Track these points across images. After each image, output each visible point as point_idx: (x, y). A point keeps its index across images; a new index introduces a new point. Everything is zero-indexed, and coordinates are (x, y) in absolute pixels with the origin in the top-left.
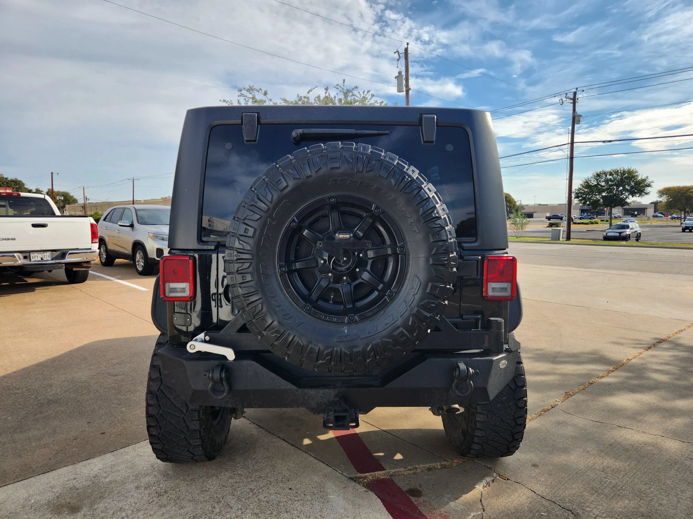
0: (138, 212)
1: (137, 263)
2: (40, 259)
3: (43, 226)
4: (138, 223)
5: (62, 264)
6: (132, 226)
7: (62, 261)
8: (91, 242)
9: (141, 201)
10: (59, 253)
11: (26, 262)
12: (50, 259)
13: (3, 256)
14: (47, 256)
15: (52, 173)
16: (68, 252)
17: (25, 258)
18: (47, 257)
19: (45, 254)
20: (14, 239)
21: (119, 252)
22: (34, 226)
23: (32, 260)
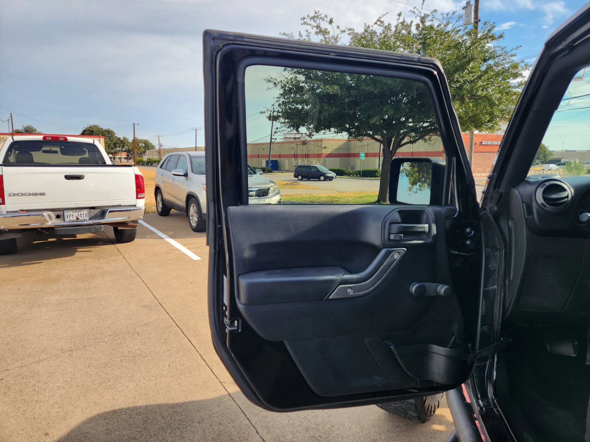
0: (192, 159)
1: (191, 218)
2: (75, 218)
3: (79, 178)
4: (192, 172)
5: (100, 226)
6: (186, 175)
7: (102, 221)
8: (135, 198)
9: (201, 147)
10: (98, 210)
11: (59, 222)
12: (87, 218)
13: (29, 215)
14: (84, 214)
15: (134, 124)
16: (108, 210)
17: (58, 217)
18: (85, 216)
19: (82, 212)
20: (43, 194)
21: (174, 203)
22: (68, 177)
23: (67, 220)
